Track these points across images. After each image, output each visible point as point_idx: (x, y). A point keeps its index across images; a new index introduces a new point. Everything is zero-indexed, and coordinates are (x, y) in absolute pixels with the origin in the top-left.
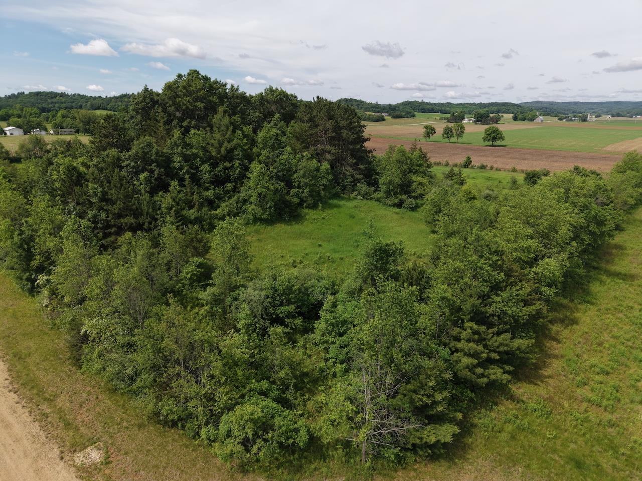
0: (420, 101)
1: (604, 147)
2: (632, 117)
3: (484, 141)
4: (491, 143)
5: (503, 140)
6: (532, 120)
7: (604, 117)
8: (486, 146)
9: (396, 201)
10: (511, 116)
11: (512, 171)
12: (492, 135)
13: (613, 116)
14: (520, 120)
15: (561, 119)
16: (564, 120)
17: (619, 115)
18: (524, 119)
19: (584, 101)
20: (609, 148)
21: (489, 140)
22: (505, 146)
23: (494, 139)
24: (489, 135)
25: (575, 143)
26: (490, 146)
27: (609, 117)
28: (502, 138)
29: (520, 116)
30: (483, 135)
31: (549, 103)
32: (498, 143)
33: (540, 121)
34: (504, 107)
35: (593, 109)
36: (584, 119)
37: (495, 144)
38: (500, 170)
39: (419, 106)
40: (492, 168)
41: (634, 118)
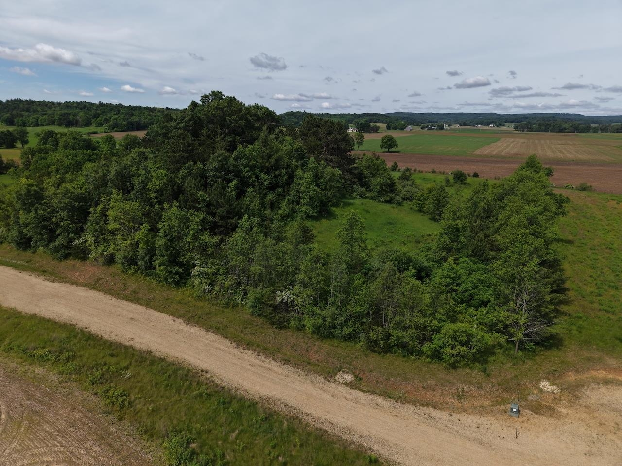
0: (303, 111)
1: (474, 152)
2: (474, 126)
3: (382, 148)
4: (387, 150)
5: (397, 147)
6: (402, 129)
7: (453, 126)
8: (384, 152)
9: (388, 198)
10: (385, 125)
11: (433, 173)
12: (389, 143)
13: (461, 125)
14: (393, 128)
15: (423, 128)
16: (426, 129)
17: (465, 124)
18: (396, 128)
19: (435, 112)
20: (478, 152)
21: (386, 147)
22: (398, 152)
23: (390, 146)
24: (386, 142)
25: (450, 149)
26: (387, 152)
27: (458, 126)
28: (396, 145)
29: (393, 126)
30: (380, 143)
31: (408, 113)
32: (393, 149)
33: (409, 130)
34: (374, 117)
35: (443, 119)
36: (441, 128)
37: (391, 150)
38: (422, 172)
39: (303, 116)
40: (415, 171)
41: (476, 127)
